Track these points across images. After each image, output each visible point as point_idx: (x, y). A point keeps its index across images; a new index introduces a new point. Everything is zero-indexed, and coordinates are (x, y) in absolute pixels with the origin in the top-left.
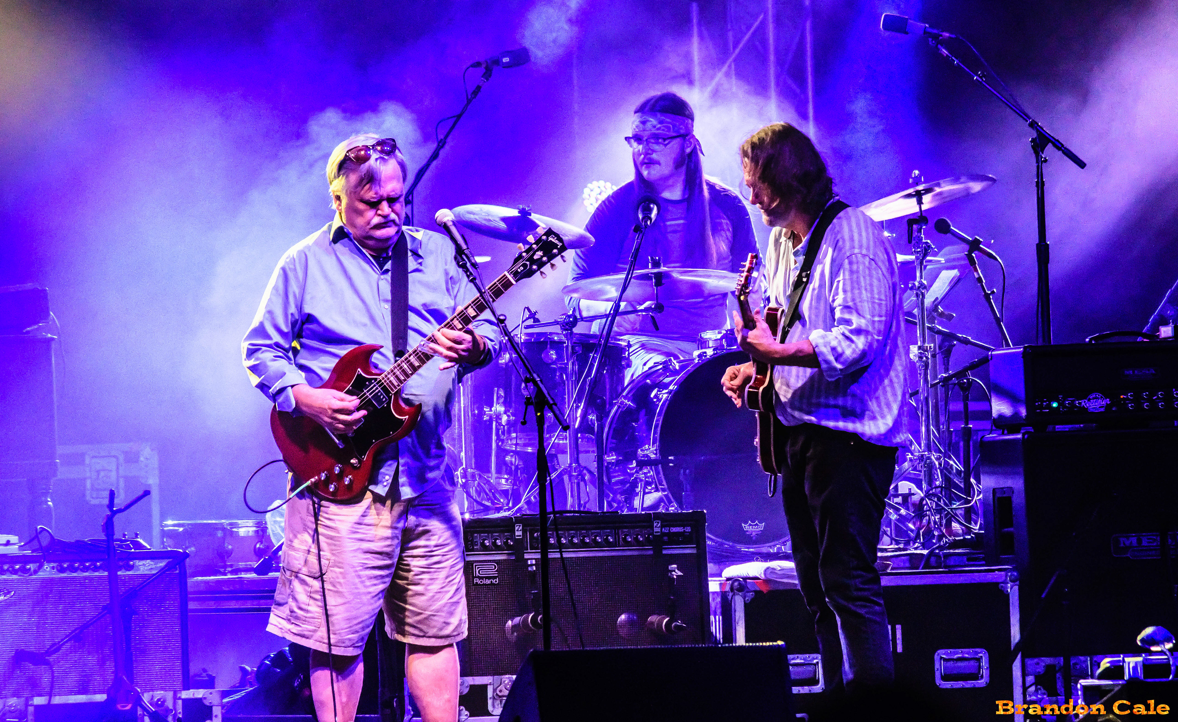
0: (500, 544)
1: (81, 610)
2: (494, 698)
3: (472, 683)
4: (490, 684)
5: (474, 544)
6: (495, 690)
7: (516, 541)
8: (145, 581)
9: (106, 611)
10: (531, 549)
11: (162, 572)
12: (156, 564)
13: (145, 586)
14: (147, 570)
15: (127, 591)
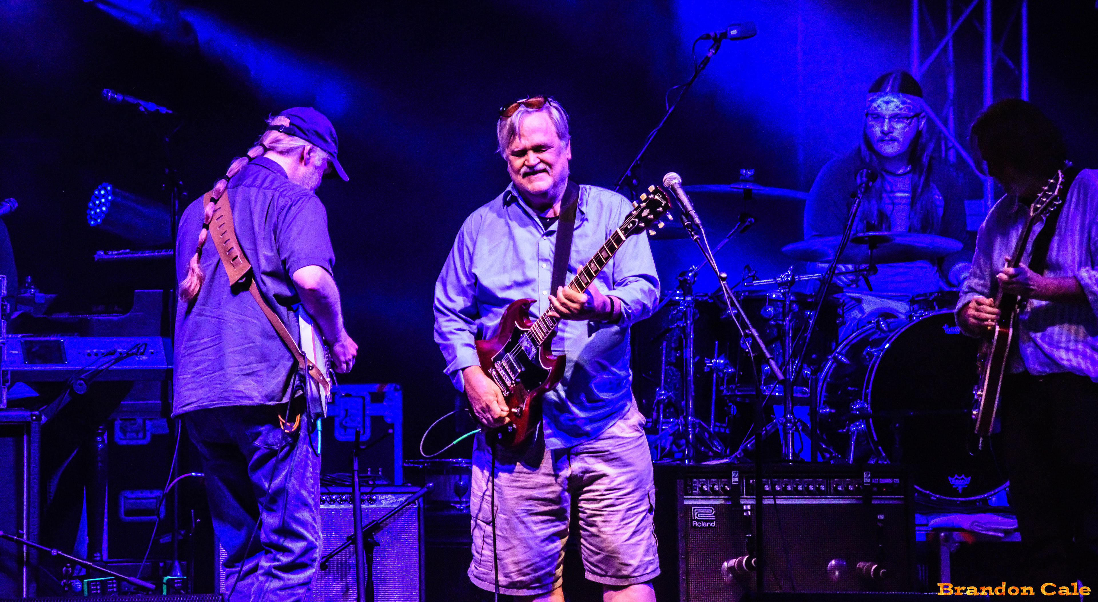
0: (717, 489)
7: (734, 487)
8: (387, 514)
9: (350, 541)
10: (746, 495)
11: (402, 505)
12: (398, 499)
13: (387, 519)
14: (388, 504)
15: (370, 523)
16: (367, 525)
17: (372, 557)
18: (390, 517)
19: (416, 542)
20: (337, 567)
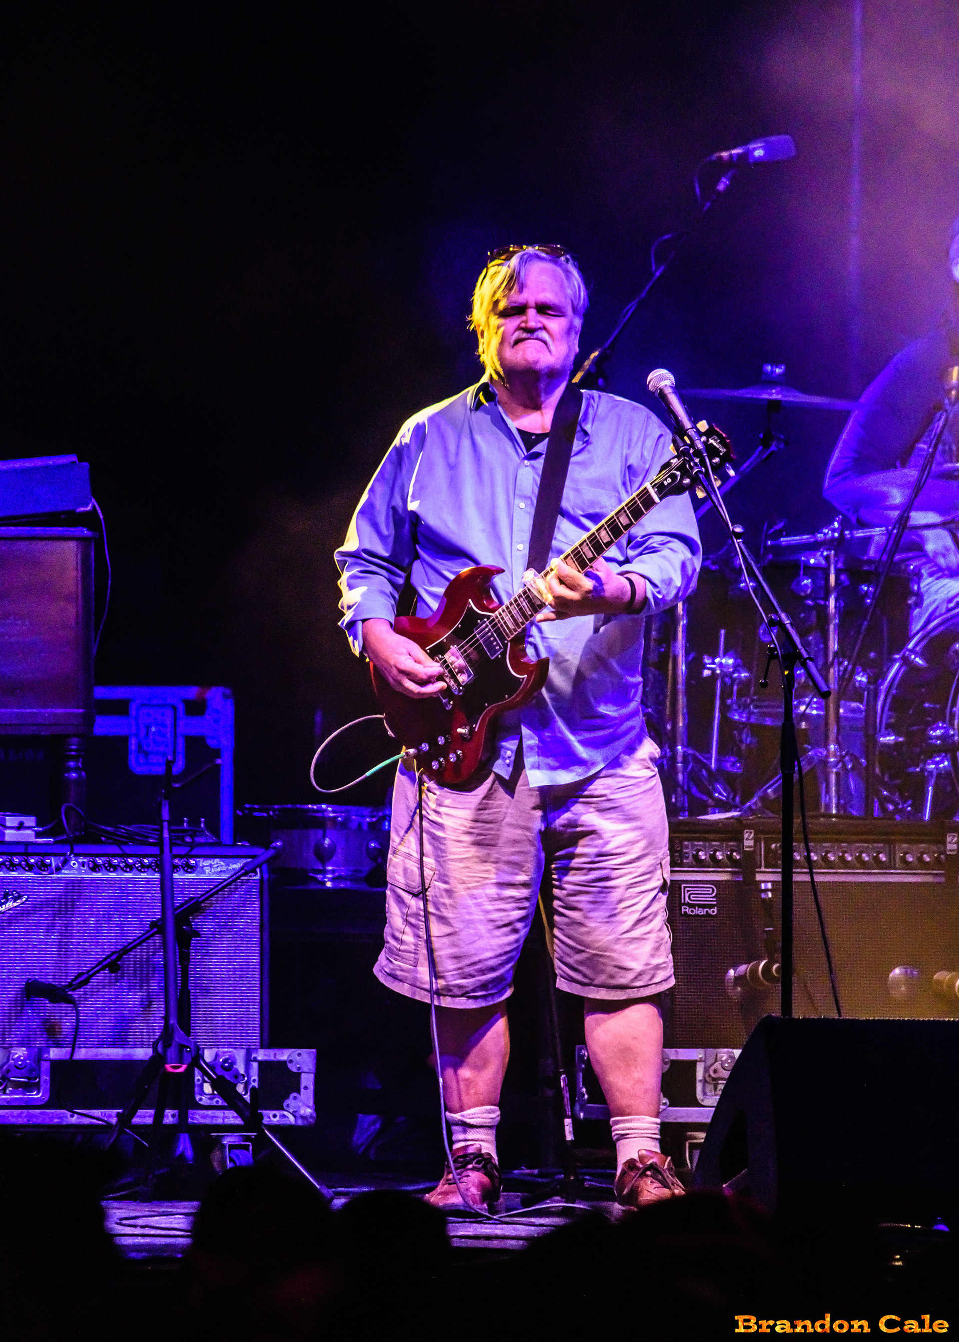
0: (721, 857)
1: (121, 925)
2: (705, 1081)
3: (673, 1057)
4: (701, 1060)
5: (683, 856)
6: (706, 1070)
7: (746, 855)
8: (211, 889)
9: (155, 929)
10: (766, 867)
11: (236, 876)
12: (229, 866)
13: (212, 896)
14: (215, 873)
15: (186, 902)
16: (182, 905)
17: (188, 954)
18: (216, 893)
19: (257, 934)
20: (135, 967)
